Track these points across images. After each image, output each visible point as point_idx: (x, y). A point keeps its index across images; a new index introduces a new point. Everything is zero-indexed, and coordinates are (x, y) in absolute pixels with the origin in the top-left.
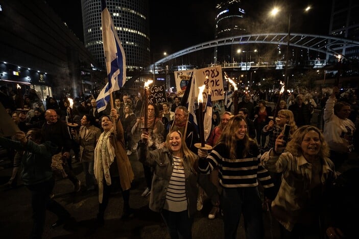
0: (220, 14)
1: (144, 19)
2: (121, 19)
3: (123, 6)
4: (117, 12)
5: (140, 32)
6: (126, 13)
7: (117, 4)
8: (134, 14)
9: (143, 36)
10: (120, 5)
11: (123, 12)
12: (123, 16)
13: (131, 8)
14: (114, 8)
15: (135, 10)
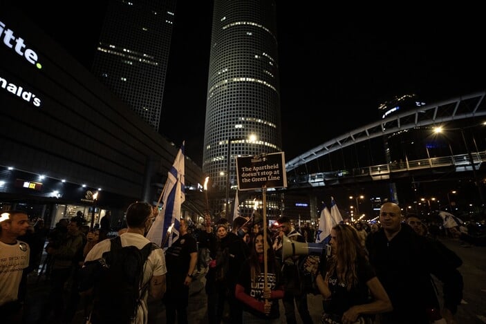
0: (386, 114)
1: (273, 127)
2: (243, 130)
3: (247, 116)
4: (240, 123)
5: (268, 142)
6: (250, 123)
7: (240, 116)
8: (260, 123)
9: (271, 148)
10: (244, 116)
11: (247, 122)
12: (247, 126)
13: (257, 117)
14: (237, 119)
15: (262, 119)
